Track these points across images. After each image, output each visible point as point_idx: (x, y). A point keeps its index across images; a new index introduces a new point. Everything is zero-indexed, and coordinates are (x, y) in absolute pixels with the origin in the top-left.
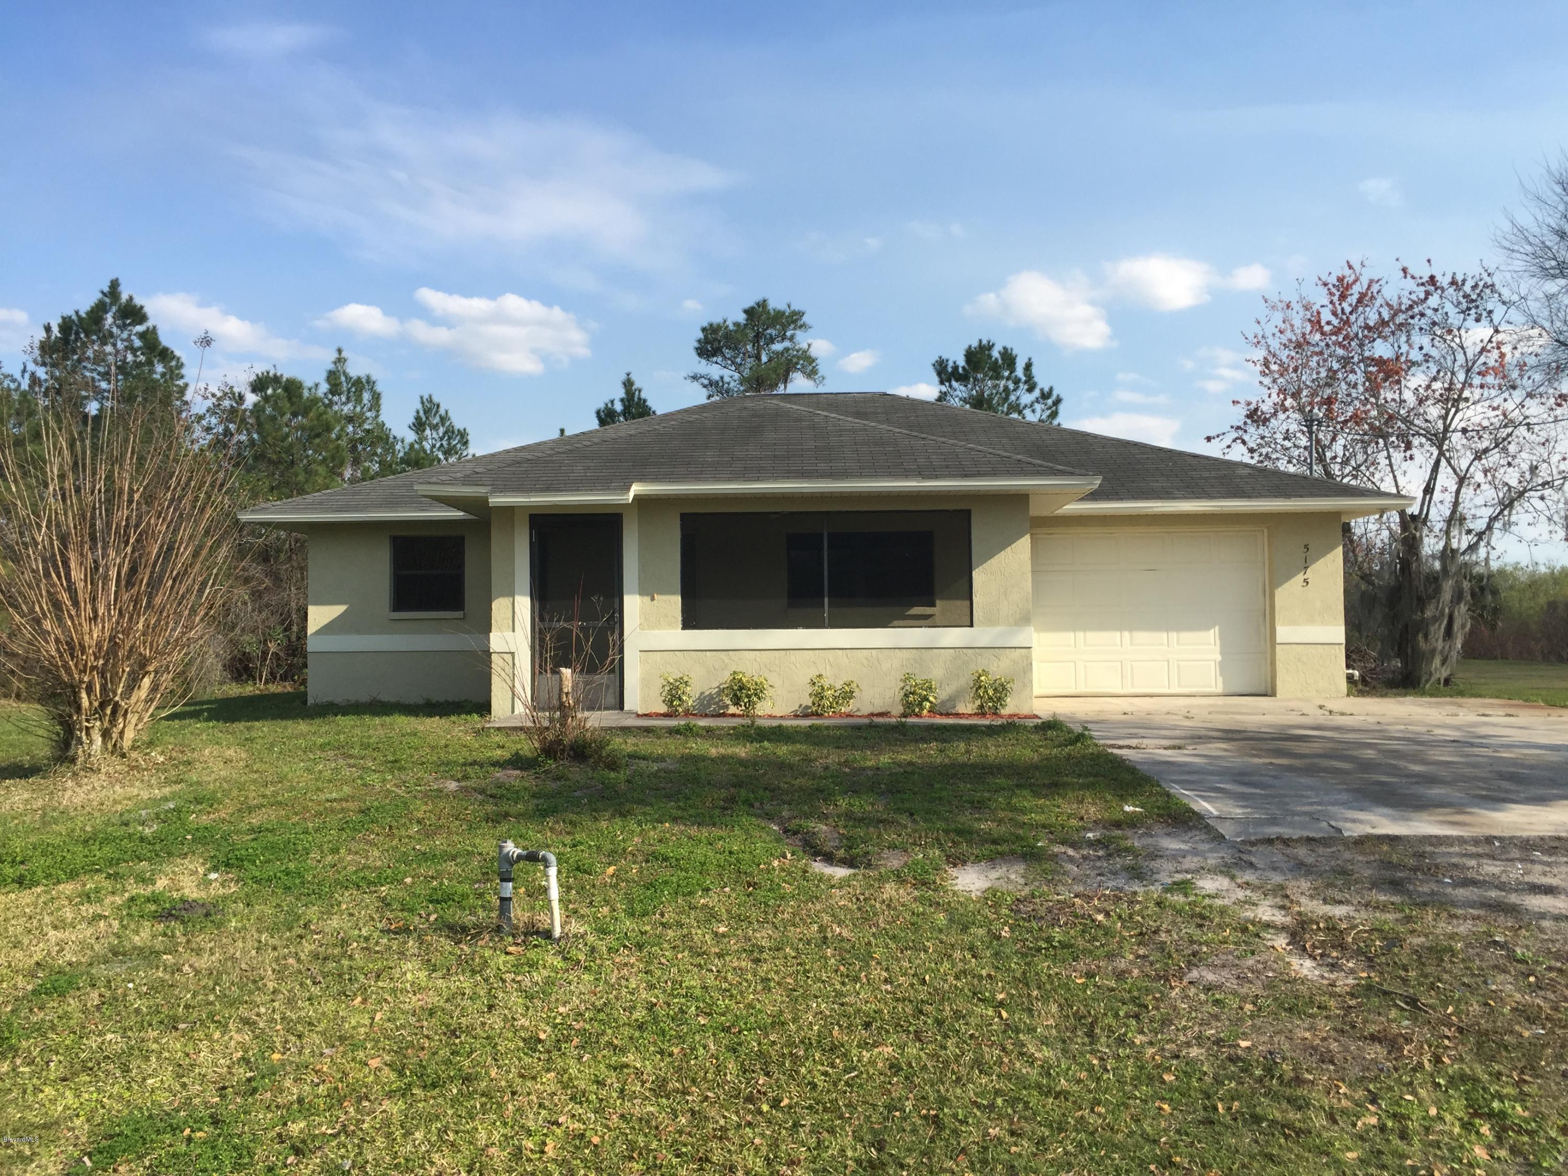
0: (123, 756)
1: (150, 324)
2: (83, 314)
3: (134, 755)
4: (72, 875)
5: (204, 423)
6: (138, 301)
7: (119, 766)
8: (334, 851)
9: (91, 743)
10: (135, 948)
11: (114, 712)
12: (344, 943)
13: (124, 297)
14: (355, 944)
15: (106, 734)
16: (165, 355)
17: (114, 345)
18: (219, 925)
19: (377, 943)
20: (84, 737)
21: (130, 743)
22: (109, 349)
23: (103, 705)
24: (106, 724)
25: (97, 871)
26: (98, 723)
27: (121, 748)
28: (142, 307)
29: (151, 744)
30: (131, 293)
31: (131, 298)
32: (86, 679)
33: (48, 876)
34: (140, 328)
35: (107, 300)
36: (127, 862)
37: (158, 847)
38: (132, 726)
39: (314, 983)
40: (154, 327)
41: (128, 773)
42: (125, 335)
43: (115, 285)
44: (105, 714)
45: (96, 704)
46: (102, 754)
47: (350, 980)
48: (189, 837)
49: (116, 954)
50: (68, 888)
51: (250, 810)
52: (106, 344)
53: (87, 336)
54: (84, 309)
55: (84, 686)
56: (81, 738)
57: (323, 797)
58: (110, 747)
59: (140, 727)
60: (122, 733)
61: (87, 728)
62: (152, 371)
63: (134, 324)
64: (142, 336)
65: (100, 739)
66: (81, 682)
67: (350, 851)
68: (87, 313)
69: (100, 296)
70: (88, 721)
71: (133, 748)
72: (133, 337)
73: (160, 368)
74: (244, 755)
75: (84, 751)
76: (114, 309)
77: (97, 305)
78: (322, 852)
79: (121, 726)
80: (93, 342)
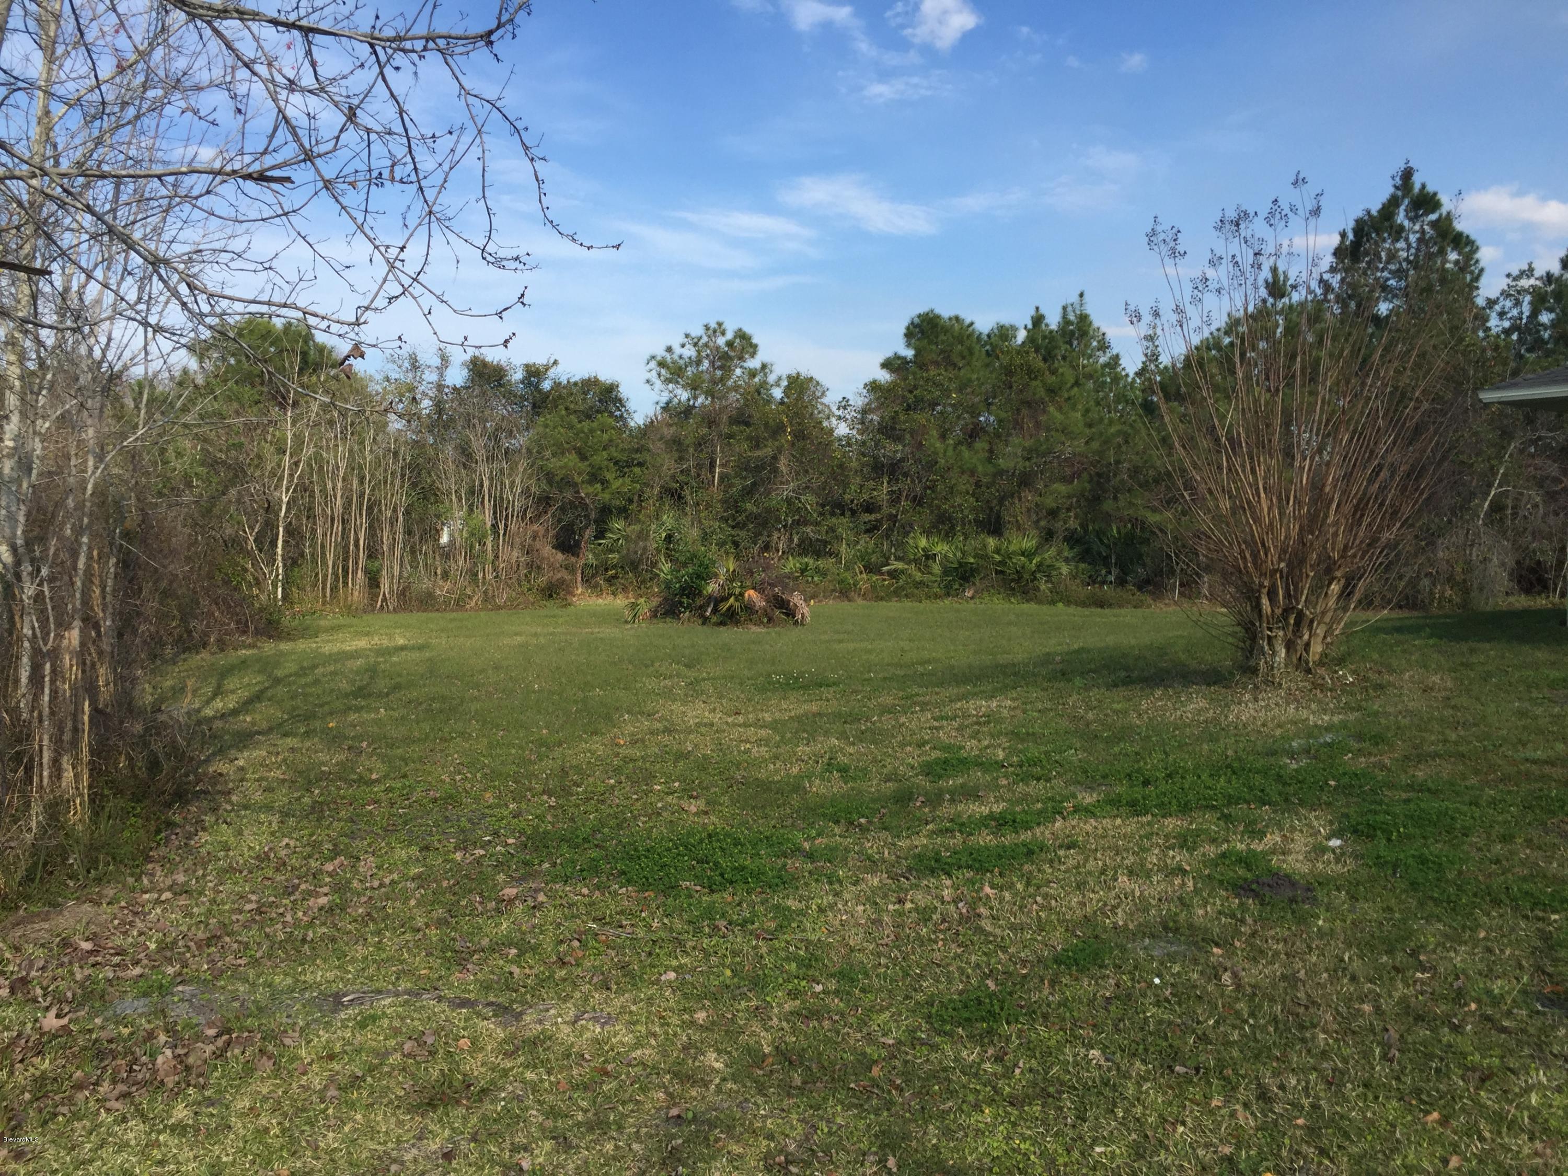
0: (1309, 671)
1: (1444, 211)
2: (1374, 212)
3: (1321, 671)
4: (1185, 809)
5: (1497, 308)
6: (1430, 189)
7: (1300, 681)
8: (1506, 839)
9: (1274, 654)
10: (1191, 926)
11: (1298, 623)
12: (1459, 997)
13: (1417, 187)
14: (1473, 1006)
15: (1290, 646)
16: (1462, 242)
17: (1407, 239)
18: (1302, 920)
19: (1509, 1014)
20: (1266, 648)
21: (1317, 657)
22: (1401, 244)
23: (1287, 611)
24: (1290, 635)
25: (1214, 807)
26: (1281, 633)
27: (1307, 663)
28: (1435, 194)
29: (1341, 661)
30: (1423, 181)
31: (1424, 186)
32: (1266, 583)
33: (1161, 806)
34: (1433, 217)
35: (1399, 193)
36: (1249, 803)
37: (1291, 790)
38: (1320, 639)
39: (1385, 1057)
40: (1449, 213)
41: (1311, 690)
42: (1417, 227)
43: (1407, 174)
44: (1288, 624)
45: (1278, 611)
46: (1286, 666)
47: (1438, 1070)
48: (1332, 783)
49: (1166, 928)
50: (1172, 824)
51: (1422, 758)
52: (1397, 241)
53: (1378, 234)
54: (1375, 208)
55: (1265, 591)
56: (1263, 648)
57: (1522, 754)
58: (1295, 661)
59: (1329, 640)
60: (1308, 645)
61: (1269, 638)
62: (1445, 261)
63: (1426, 213)
64: (1433, 224)
65: (1284, 651)
66: (1261, 585)
67: (1529, 842)
68: (1379, 212)
69: (1392, 190)
70: (1270, 629)
71: (1321, 663)
72: (1426, 227)
73: (1453, 256)
74: (1449, 684)
75: (1266, 663)
76: (1406, 201)
77: (1389, 201)
78: (1488, 838)
79: (1306, 637)
80: (1384, 240)
